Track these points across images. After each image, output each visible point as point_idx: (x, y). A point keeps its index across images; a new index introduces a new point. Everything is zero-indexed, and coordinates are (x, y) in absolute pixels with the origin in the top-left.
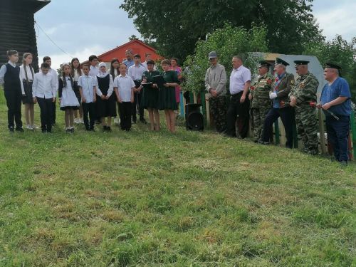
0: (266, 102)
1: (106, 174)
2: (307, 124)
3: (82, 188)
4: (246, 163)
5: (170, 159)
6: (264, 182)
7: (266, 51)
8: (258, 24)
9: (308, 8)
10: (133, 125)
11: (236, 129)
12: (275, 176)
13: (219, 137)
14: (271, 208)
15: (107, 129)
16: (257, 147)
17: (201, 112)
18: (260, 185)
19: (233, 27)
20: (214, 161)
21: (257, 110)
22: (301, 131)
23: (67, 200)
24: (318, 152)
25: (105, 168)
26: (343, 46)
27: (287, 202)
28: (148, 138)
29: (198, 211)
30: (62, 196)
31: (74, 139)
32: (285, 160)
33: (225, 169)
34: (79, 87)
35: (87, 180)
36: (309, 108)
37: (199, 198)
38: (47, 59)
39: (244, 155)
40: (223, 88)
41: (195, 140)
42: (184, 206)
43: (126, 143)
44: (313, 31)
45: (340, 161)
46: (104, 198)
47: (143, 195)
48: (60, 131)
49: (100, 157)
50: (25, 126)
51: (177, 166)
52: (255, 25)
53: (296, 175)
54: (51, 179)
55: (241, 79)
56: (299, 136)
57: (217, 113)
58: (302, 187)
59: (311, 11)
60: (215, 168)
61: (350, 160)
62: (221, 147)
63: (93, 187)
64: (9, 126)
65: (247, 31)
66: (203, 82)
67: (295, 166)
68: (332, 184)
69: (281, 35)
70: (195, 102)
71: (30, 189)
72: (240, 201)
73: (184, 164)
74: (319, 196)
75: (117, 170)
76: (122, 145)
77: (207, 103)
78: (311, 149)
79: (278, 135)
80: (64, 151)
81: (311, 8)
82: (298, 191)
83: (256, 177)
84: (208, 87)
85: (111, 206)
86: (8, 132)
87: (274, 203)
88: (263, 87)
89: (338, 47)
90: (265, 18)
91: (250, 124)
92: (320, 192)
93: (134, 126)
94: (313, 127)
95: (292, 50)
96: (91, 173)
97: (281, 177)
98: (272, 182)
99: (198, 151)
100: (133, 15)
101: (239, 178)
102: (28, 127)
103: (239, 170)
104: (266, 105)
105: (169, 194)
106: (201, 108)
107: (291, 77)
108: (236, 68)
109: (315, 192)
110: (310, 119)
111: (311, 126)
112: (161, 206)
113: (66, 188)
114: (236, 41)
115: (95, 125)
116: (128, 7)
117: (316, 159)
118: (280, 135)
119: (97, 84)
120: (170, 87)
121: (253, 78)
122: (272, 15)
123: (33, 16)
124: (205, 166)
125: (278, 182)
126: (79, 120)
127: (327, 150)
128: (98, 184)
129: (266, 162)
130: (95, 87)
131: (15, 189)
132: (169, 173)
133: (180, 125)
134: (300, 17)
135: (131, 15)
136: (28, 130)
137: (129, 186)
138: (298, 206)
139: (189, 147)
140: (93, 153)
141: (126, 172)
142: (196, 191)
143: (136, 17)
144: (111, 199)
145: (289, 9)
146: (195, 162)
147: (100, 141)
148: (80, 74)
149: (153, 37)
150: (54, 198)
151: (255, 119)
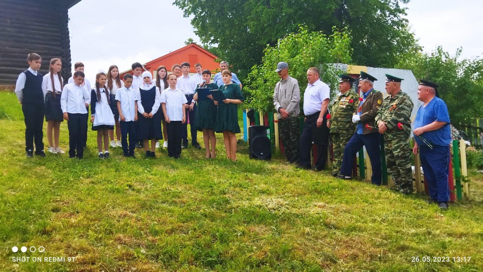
0: (347, 126)
1: (143, 214)
2: (400, 154)
3: (111, 232)
4: (321, 204)
5: (227, 196)
6: (343, 230)
7: (350, 63)
8: (341, 29)
9: (402, 12)
10: (183, 151)
11: (312, 159)
12: (357, 221)
13: (290, 168)
14: (352, 263)
15: (151, 155)
16: (336, 182)
17: (269, 137)
18: (338, 233)
19: (309, 32)
20: (281, 200)
21: (337, 135)
22: (392, 164)
23: (90, 248)
24: (412, 190)
25: (143, 206)
26: (444, 59)
27: (372, 257)
28: (201, 168)
29: (258, 266)
30: (84, 243)
31: (107, 167)
32: (371, 200)
33: (294, 211)
34: (117, 101)
35: (119, 221)
36: (402, 136)
37: (260, 248)
38: (79, 65)
39: (319, 192)
40: (296, 107)
41: (259, 171)
42: (239, 259)
43: (172, 173)
44: (408, 40)
45: (439, 203)
46: (139, 246)
47: (189, 243)
48: (91, 156)
49: (139, 191)
50: (48, 149)
51: (235, 205)
52: (337, 30)
53: (383, 220)
54: (73, 220)
55: (318, 96)
56: (388, 170)
57: (288, 138)
58: (391, 237)
59: (406, 14)
60: (283, 209)
61: (452, 202)
62: (290, 182)
63: (125, 231)
64: (27, 149)
65: (327, 37)
66: (271, 99)
67: (383, 209)
68: (429, 233)
69: (369, 42)
70: (262, 124)
71: (44, 232)
72: (311, 254)
73: (244, 203)
74: (412, 248)
75: (158, 209)
76: (167, 176)
77: (276, 125)
78: (403, 187)
79: (363, 168)
80: (93, 183)
81: (406, 11)
82: (385, 241)
83: (333, 222)
84: (277, 106)
85: (147, 257)
86: (25, 157)
87: (355, 257)
88: (344, 107)
89: (438, 60)
90: (350, 21)
91: (329, 153)
92: (413, 244)
93: (185, 152)
94: (407, 158)
95: (382, 62)
96: (125, 212)
97: (365, 222)
98: (354, 229)
99: (262, 186)
100: (190, 13)
101: (312, 223)
102: (51, 151)
103: (311, 212)
104: (347, 130)
105: (222, 242)
106: (268, 131)
107: (379, 95)
108: (312, 83)
109: (407, 244)
110: (403, 149)
111: (404, 158)
112: (210, 259)
113: (90, 232)
114: (313, 49)
115: (135, 150)
116: (184, 3)
117: (409, 200)
118: (366, 168)
119: (139, 98)
120: (231, 103)
121: (332, 95)
122: (358, 18)
123: (67, 12)
124: (270, 206)
125: (361, 230)
126: (116, 143)
127: (423, 189)
128: (132, 227)
129: (347, 202)
130: (136, 101)
131: (25, 232)
132: (223, 215)
133: (242, 152)
134: (393, 22)
135: (187, 13)
136: (51, 154)
137: (172, 231)
138: (385, 262)
139: (251, 180)
140: (130, 186)
141: (170, 211)
142: (256, 239)
143: (192, 16)
144: (147, 247)
145: (379, 12)
146: (257, 201)
147: (141, 170)
148: (120, 86)
149: (213, 42)
150: (73, 245)
151: (334, 147)
